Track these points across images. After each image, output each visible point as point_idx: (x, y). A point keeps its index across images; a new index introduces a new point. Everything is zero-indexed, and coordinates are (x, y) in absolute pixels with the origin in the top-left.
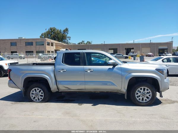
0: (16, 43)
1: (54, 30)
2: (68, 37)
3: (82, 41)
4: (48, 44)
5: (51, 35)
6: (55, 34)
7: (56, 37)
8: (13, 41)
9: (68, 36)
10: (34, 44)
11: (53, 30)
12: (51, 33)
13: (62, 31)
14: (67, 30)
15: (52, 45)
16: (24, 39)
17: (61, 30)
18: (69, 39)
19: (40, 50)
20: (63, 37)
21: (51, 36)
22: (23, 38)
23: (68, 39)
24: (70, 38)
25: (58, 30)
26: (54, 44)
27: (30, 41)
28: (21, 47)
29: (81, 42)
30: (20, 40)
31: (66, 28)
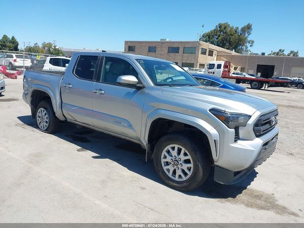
0: (156, 47)
1: (225, 28)
2: (249, 42)
3: (280, 50)
4: (204, 53)
5: (219, 36)
6: (225, 35)
7: (227, 41)
8: (151, 45)
9: (249, 39)
10: (181, 50)
11: (223, 27)
12: (218, 34)
13: (240, 29)
14: (248, 28)
15: (211, 54)
16: (167, 42)
17: (237, 28)
18: (250, 45)
19: (188, 62)
20: (239, 41)
21: (217, 38)
22: (167, 40)
23: (248, 45)
24: (253, 42)
25: (232, 29)
26: (215, 53)
27: (175, 46)
28: (161, 54)
29: (277, 51)
30: (163, 43)
31: (249, 24)
